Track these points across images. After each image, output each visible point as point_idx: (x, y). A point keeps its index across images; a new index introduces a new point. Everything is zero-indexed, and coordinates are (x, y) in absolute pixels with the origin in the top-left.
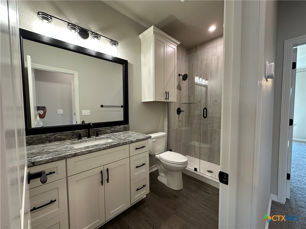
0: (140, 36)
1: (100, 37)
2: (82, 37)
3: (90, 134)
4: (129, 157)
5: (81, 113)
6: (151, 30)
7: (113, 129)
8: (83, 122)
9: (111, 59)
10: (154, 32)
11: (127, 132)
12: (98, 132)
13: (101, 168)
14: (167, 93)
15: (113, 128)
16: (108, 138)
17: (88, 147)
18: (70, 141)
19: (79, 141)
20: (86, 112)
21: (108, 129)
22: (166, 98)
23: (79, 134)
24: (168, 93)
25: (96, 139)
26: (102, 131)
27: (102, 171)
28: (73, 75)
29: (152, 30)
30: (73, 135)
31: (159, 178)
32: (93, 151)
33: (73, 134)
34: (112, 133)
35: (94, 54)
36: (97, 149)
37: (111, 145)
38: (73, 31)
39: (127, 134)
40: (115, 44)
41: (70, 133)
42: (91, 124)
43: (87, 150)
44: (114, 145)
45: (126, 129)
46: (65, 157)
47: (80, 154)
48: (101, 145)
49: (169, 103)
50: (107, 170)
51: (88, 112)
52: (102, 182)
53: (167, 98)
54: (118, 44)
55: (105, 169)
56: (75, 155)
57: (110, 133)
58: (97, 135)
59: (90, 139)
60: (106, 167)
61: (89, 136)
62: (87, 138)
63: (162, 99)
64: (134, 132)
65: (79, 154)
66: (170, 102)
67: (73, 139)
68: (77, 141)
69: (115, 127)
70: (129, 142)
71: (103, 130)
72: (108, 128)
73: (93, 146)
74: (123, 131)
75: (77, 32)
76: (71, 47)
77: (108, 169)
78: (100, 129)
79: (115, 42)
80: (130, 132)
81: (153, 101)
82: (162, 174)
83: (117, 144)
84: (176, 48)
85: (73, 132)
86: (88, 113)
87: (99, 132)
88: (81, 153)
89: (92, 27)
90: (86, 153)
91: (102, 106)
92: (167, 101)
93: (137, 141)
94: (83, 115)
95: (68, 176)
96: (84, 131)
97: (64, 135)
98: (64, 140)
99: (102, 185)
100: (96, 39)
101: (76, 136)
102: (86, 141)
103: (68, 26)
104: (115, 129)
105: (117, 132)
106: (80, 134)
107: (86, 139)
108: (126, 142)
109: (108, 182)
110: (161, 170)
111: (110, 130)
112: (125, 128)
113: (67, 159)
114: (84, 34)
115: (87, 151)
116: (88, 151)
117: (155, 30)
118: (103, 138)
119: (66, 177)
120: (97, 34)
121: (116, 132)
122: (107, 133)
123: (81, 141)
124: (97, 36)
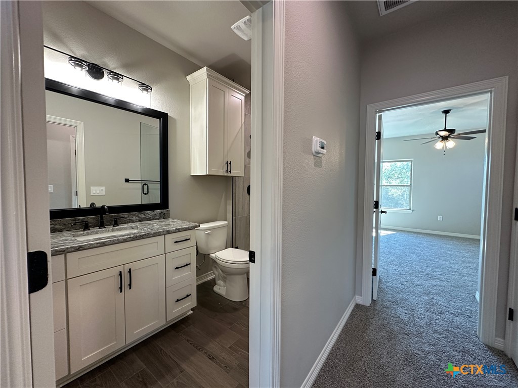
0: (189, 78)
1: (122, 78)
2: (93, 77)
3: (105, 223)
4: (165, 253)
5: (88, 191)
6: (203, 71)
7: (143, 216)
8: (92, 204)
9: (140, 111)
10: (208, 75)
11: (165, 220)
12: (116, 220)
13: (121, 269)
14: (228, 164)
15: (142, 213)
16: (133, 228)
17: (100, 239)
18: (70, 232)
19: (86, 232)
20: (97, 190)
21: (134, 216)
22: (227, 171)
23: (85, 222)
24: (230, 164)
25: (113, 230)
26: (124, 218)
27: (121, 272)
28: (75, 127)
29: (205, 72)
30: (75, 224)
31: (216, 289)
32: (106, 243)
33: (74, 222)
34: (140, 221)
35: (112, 102)
36: (113, 241)
37: (136, 236)
38: (78, 69)
39: (164, 223)
40: (147, 90)
41: (71, 221)
42: (106, 207)
43: (98, 241)
44: (140, 235)
45: (164, 216)
46: (64, 251)
47: (88, 247)
48: (120, 236)
49: (234, 178)
50: (130, 271)
51: (102, 190)
52: (121, 288)
53: (229, 170)
54: (151, 89)
55: (127, 270)
56: (80, 249)
57: (137, 222)
58: (116, 224)
59: (103, 229)
60: (127, 267)
61: (102, 225)
62: (99, 228)
63: (221, 172)
64: (176, 220)
65: (85, 248)
66: (236, 177)
67: (75, 229)
68: (82, 232)
69: (146, 212)
70: (164, 231)
71: (125, 216)
72: (134, 213)
73: (108, 238)
74: (159, 219)
75: (84, 70)
76: (75, 91)
77: (130, 269)
78: (122, 215)
79: (147, 86)
80: (171, 220)
81: (207, 175)
82: (220, 282)
83: (145, 235)
84: (243, 98)
85: (75, 220)
86: (102, 192)
87: (118, 220)
88: (89, 245)
89: (110, 63)
90: (96, 245)
91: (127, 181)
92: (229, 175)
93: (177, 230)
94: (92, 194)
95: (68, 278)
96: (94, 218)
97: (59, 224)
98: (59, 231)
99: (121, 291)
100: (115, 81)
101: (80, 226)
102: (97, 233)
103: (70, 60)
104: (145, 215)
105: (149, 219)
106: (87, 222)
107: (97, 229)
108: (160, 232)
109: (130, 288)
110: (219, 277)
111: (138, 217)
112: (162, 214)
113: (67, 254)
114: (96, 72)
115: (97, 243)
116: (99, 243)
117: (209, 72)
118: (126, 229)
119: (64, 279)
120: (117, 74)
121: (148, 221)
122: (133, 222)
123: (88, 233)
124: (117, 76)
